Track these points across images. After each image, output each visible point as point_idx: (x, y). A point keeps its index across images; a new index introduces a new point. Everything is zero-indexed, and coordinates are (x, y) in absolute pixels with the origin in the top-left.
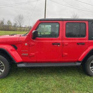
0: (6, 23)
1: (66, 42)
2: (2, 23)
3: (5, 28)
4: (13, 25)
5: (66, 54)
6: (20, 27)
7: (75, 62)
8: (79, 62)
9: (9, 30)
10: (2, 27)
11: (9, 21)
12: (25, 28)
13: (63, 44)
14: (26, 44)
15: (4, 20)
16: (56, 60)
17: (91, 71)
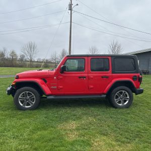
0: (8, 55)
1: (91, 75)
2: (3, 55)
3: (6, 62)
4: (19, 57)
5: (92, 86)
6: (31, 61)
7: (100, 94)
8: (104, 94)
9: (13, 66)
10: (2, 62)
11: (13, 52)
12: (37, 62)
13: (88, 77)
14: (55, 78)
15: (5, 50)
16: (82, 92)
17: (116, 102)
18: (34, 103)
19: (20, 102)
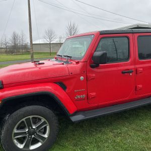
13: (136, 70)
14: (82, 78)
18: (46, 136)
19: (15, 141)
